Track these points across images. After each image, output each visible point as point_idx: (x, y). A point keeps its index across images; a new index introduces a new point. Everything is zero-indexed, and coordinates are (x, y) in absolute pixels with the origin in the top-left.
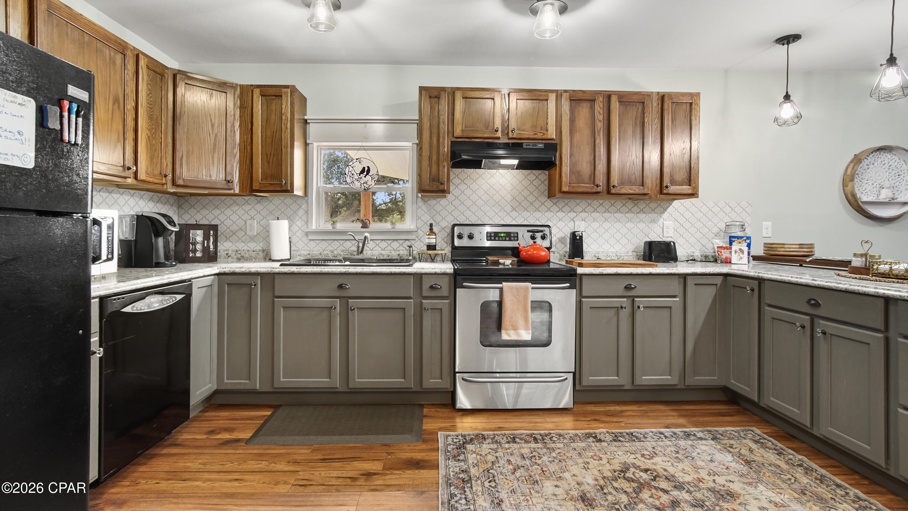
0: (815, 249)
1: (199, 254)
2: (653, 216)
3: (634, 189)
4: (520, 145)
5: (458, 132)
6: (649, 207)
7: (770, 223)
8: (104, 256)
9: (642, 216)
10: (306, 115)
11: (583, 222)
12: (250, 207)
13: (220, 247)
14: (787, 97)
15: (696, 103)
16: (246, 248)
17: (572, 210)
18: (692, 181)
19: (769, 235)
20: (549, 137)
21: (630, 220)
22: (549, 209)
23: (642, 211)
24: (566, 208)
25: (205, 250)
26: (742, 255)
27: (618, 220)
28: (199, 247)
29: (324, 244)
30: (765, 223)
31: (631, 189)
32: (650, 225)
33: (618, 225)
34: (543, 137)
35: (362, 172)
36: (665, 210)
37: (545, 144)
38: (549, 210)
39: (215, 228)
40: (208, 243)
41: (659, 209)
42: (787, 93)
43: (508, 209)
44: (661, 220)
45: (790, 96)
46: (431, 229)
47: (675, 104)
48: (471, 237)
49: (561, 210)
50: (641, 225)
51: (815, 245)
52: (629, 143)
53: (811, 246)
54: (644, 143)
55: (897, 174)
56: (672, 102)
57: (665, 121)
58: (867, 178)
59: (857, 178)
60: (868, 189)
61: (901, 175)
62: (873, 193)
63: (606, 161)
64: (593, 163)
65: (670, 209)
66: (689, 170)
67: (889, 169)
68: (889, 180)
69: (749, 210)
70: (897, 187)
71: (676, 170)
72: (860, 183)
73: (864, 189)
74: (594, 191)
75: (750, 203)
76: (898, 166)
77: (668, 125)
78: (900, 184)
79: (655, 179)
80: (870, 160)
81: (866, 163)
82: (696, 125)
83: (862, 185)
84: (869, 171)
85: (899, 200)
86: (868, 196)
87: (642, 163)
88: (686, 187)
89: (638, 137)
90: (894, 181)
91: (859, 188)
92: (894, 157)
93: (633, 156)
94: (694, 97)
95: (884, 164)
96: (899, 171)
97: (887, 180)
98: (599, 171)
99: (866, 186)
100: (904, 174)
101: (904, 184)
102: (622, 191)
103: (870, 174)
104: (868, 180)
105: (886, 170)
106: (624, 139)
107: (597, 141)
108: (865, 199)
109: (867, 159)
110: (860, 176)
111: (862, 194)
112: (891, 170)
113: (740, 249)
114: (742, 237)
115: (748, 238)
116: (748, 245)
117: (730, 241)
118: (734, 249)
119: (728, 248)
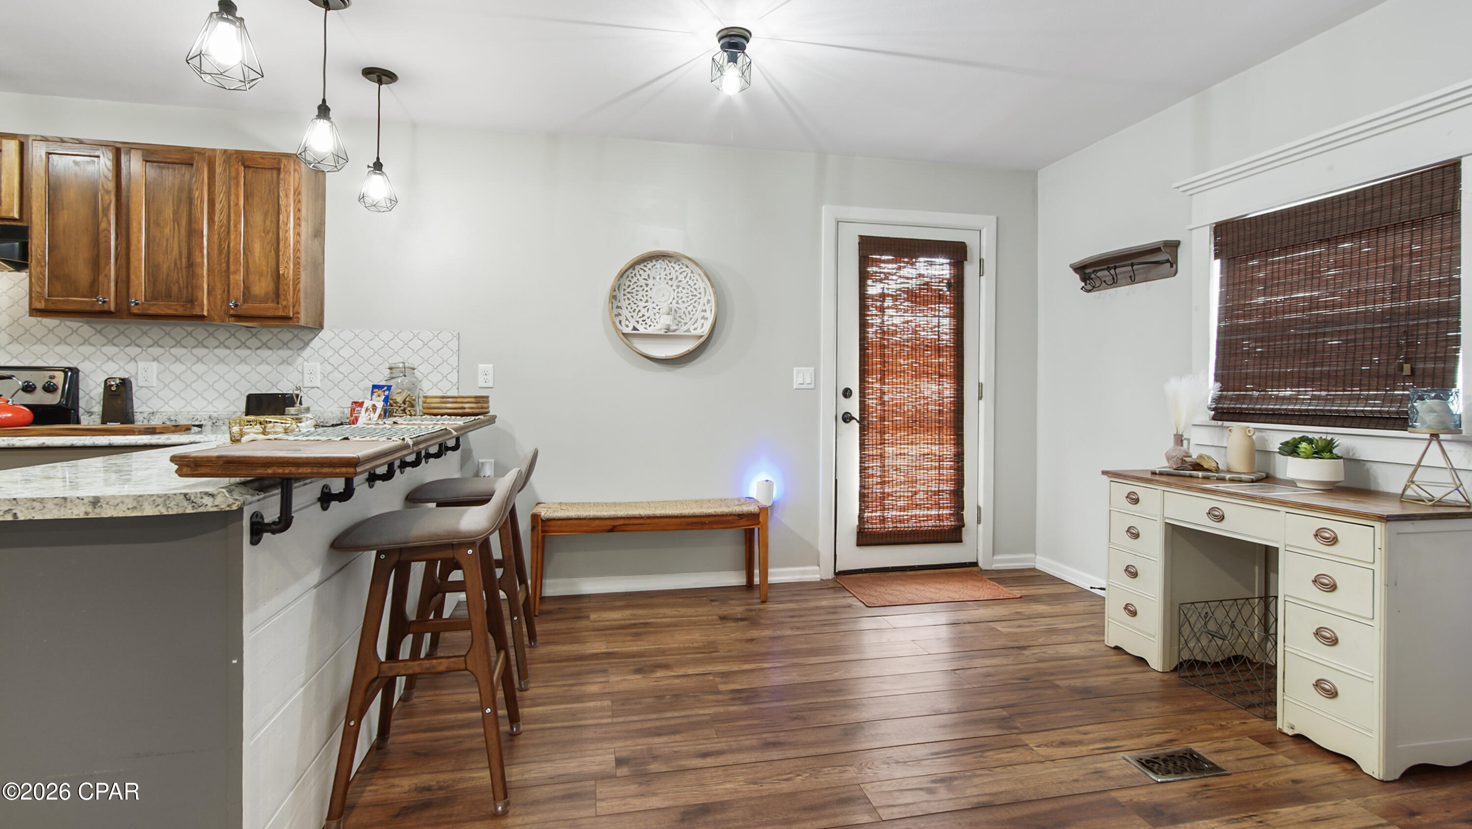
0: (490, 404)
2: (285, 353)
3: (175, 307)
6: (278, 339)
7: (491, 367)
9: (265, 353)
11: (155, 364)
14: (378, 166)
15: (286, 170)
17: (133, 343)
18: (282, 298)
19: (490, 384)
21: (243, 361)
22: (88, 340)
23: (265, 345)
27: (222, 360)
30: (481, 366)
31: (168, 307)
32: (281, 368)
33: (221, 368)
36: (306, 344)
38: (86, 341)
41: (297, 343)
42: (378, 158)
44: (300, 360)
45: (382, 165)
47: (251, 170)
49: (111, 342)
50: (264, 369)
51: (490, 399)
52: (167, 231)
53: (482, 401)
54: (193, 233)
55: (691, 294)
56: (246, 167)
57: (233, 198)
58: (644, 299)
59: (628, 299)
60: (647, 315)
61: (695, 296)
62: (655, 321)
63: (123, 261)
64: (97, 263)
65: (316, 343)
66: (277, 278)
67: (678, 287)
68: (677, 303)
69: (454, 345)
70: (689, 313)
71: (253, 278)
72: (634, 307)
73: (640, 314)
74: (97, 308)
75: (455, 334)
76: (691, 282)
77: (237, 205)
78: (694, 309)
79: (218, 292)
80: (648, 272)
81: (643, 277)
82: (288, 206)
83: (637, 310)
84: (648, 289)
85: (694, 333)
86: (647, 326)
87: (191, 265)
88: (271, 305)
89: (184, 222)
90: (686, 305)
91: (632, 314)
92: (684, 269)
93: (175, 252)
94: (284, 161)
95: (671, 279)
96: (693, 290)
97: (674, 302)
98: (108, 276)
99: (644, 311)
100: (700, 293)
101: (700, 308)
102: (153, 311)
103: (650, 293)
104: (647, 301)
105: (674, 287)
106: (157, 224)
107: (103, 225)
108: (642, 330)
109: (645, 271)
110: (634, 295)
111: (638, 322)
112: (680, 288)
113: (374, 406)
114: (383, 386)
115: (389, 388)
116: (386, 400)
117: (372, 393)
118: (365, 406)
119: (361, 404)
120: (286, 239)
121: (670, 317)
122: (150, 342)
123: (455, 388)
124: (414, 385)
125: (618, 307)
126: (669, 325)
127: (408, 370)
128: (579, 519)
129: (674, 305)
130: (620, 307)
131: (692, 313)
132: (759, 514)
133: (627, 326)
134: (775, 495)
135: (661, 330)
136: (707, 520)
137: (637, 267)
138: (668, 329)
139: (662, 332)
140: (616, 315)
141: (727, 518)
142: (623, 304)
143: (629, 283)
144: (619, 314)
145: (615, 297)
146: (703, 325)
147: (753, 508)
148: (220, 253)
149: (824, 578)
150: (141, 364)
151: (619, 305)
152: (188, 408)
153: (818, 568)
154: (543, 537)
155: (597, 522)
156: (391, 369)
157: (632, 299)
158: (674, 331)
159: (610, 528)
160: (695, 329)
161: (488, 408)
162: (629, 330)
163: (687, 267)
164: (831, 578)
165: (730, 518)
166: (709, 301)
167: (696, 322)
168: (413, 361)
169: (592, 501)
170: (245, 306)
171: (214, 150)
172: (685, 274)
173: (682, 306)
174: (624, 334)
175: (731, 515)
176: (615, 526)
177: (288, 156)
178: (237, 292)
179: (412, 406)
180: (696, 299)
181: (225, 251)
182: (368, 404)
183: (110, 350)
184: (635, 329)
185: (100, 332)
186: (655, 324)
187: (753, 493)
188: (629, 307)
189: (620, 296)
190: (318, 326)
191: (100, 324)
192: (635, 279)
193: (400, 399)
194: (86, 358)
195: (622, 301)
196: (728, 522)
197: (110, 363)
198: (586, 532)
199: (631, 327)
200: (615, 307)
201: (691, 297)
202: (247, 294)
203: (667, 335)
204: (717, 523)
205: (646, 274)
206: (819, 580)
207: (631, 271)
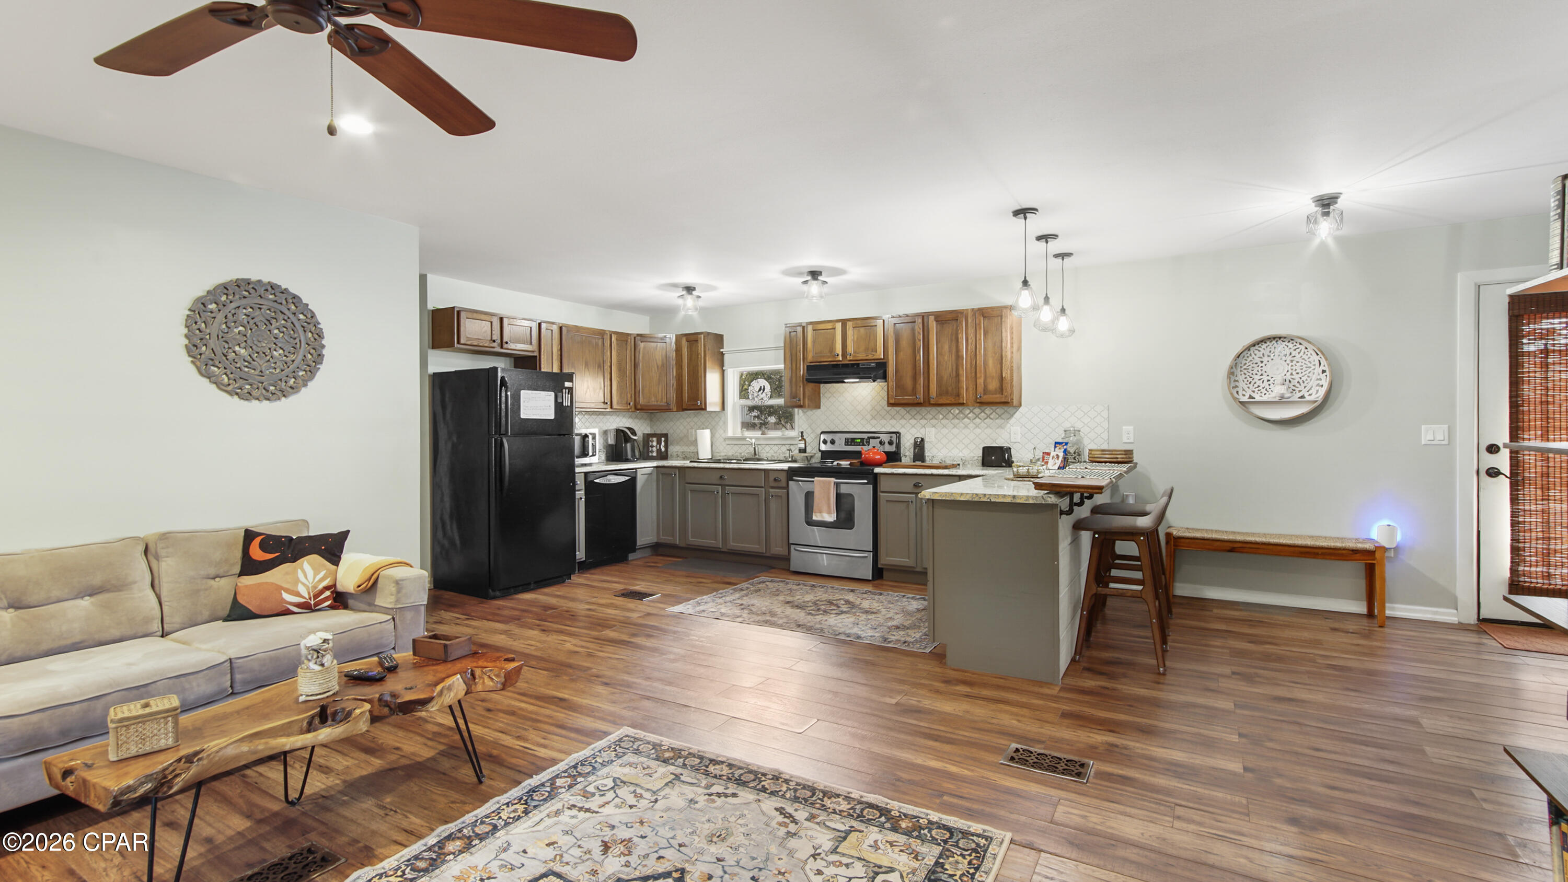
0: (1134, 455)
1: (655, 454)
2: (999, 421)
3: (950, 399)
4: (858, 365)
5: (810, 357)
6: (995, 413)
7: (1131, 428)
8: (591, 454)
9: (988, 422)
10: (723, 348)
11: (933, 429)
12: (690, 420)
13: (671, 449)
15: (1005, 315)
16: (689, 450)
17: (923, 418)
18: (1004, 391)
19: (1132, 440)
20: (878, 357)
23: (989, 417)
24: (918, 417)
25: (659, 451)
26: (1056, 461)
27: (966, 427)
28: (654, 449)
29: (736, 448)
30: (1124, 427)
31: (946, 399)
32: (997, 431)
33: (966, 431)
34: (874, 357)
35: (760, 390)
36: (1012, 416)
37: (877, 363)
38: (903, 417)
39: (666, 436)
40: (660, 447)
41: (1008, 416)
42: (1063, 306)
43: (869, 417)
44: (1009, 425)
45: (1065, 310)
46: (802, 436)
47: (987, 318)
48: (833, 442)
49: (913, 417)
50: (988, 431)
52: (946, 358)
53: (1129, 453)
54: (958, 357)
55: (1305, 366)
56: (984, 317)
57: (978, 336)
58: (1259, 374)
59: (1245, 374)
60: (1262, 386)
61: (1310, 367)
62: (1270, 390)
63: (926, 375)
64: (915, 378)
65: (1018, 415)
66: (1002, 379)
67: (1292, 361)
68: (1292, 374)
69: (1105, 414)
70: (1303, 382)
71: (989, 380)
72: (1250, 380)
73: (1256, 385)
74: (916, 402)
75: (1106, 406)
76: (1304, 356)
77: (980, 339)
78: (1309, 379)
79: (971, 389)
80: (1263, 351)
81: (1258, 356)
82: (1007, 337)
83: (1253, 382)
84: (1263, 365)
85: (1308, 398)
86: (1263, 395)
87: (958, 375)
88: (999, 395)
89: (954, 351)
90: (1300, 375)
91: (1249, 385)
92: (1298, 346)
93: (950, 369)
94: (1004, 311)
95: (1286, 355)
96: (1307, 362)
97: (1289, 373)
98: (920, 384)
99: (1259, 383)
100: (1315, 365)
101: (1314, 377)
102: (941, 401)
103: (1264, 369)
104: (1262, 375)
105: (1288, 362)
106: (941, 354)
107: (917, 358)
108: (1258, 398)
109: (1259, 351)
110: (1250, 371)
111: (1254, 392)
112: (1294, 362)
113: (1057, 455)
114: (1062, 443)
115: (1066, 444)
116: (1065, 451)
117: (1055, 447)
118: (1052, 455)
119: (1048, 454)
120: (1006, 356)
121: (1285, 387)
122: (931, 417)
123: (1106, 443)
124: (1078, 442)
125: (1235, 381)
126: (1283, 394)
127: (1076, 432)
128: (1203, 539)
129: (1288, 377)
130: (1237, 381)
131: (1306, 382)
132: (1375, 551)
133: (1244, 395)
134: (1399, 538)
135: (1275, 397)
136: (1320, 551)
137: (1252, 349)
138: (1282, 397)
139: (1277, 399)
140: (1233, 387)
141: (1340, 552)
142: (1241, 378)
143: (1245, 362)
144: (1237, 387)
145: (1232, 373)
146: (1317, 391)
147: (1369, 546)
148: (971, 367)
149: (1463, 621)
150: (927, 429)
151: (1236, 379)
152: (950, 454)
153: (1455, 611)
154: (1174, 551)
155: (1218, 543)
156: (1065, 431)
157: (1248, 374)
158: (1289, 398)
159: (1229, 548)
160: (1310, 395)
161: (1132, 458)
162: (1245, 399)
163: (1300, 344)
164: (1472, 623)
165: (1344, 552)
166: (1324, 371)
167: (1311, 389)
168: (1078, 425)
169: (1214, 528)
170: (985, 397)
171: (967, 310)
172: (1298, 350)
173: (1296, 376)
174: (1240, 402)
175: (1345, 549)
176: (1234, 548)
177: (1006, 307)
178: (980, 389)
179: (1079, 455)
180: (1310, 370)
181: (974, 366)
182: (1053, 454)
183: (913, 422)
184: (1251, 397)
185: (908, 412)
186: (1270, 392)
187: (1374, 535)
188: (1246, 380)
189: (1238, 372)
190: (1020, 405)
191: (914, 410)
192: (1251, 358)
193: (1072, 451)
194: (903, 426)
195: (1239, 375)
196: (1342, 555)
197: (913, 429)
198: (1209, 549)
199: (1247, 396)
200: (1232, 381)
201: (1304, 369)
202: (986, 391)
203: (1282, 402)
204: (1330, 554)
205: (1261, 353)
206: (1457, 622)
207: (1246, 352)
